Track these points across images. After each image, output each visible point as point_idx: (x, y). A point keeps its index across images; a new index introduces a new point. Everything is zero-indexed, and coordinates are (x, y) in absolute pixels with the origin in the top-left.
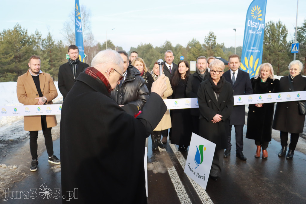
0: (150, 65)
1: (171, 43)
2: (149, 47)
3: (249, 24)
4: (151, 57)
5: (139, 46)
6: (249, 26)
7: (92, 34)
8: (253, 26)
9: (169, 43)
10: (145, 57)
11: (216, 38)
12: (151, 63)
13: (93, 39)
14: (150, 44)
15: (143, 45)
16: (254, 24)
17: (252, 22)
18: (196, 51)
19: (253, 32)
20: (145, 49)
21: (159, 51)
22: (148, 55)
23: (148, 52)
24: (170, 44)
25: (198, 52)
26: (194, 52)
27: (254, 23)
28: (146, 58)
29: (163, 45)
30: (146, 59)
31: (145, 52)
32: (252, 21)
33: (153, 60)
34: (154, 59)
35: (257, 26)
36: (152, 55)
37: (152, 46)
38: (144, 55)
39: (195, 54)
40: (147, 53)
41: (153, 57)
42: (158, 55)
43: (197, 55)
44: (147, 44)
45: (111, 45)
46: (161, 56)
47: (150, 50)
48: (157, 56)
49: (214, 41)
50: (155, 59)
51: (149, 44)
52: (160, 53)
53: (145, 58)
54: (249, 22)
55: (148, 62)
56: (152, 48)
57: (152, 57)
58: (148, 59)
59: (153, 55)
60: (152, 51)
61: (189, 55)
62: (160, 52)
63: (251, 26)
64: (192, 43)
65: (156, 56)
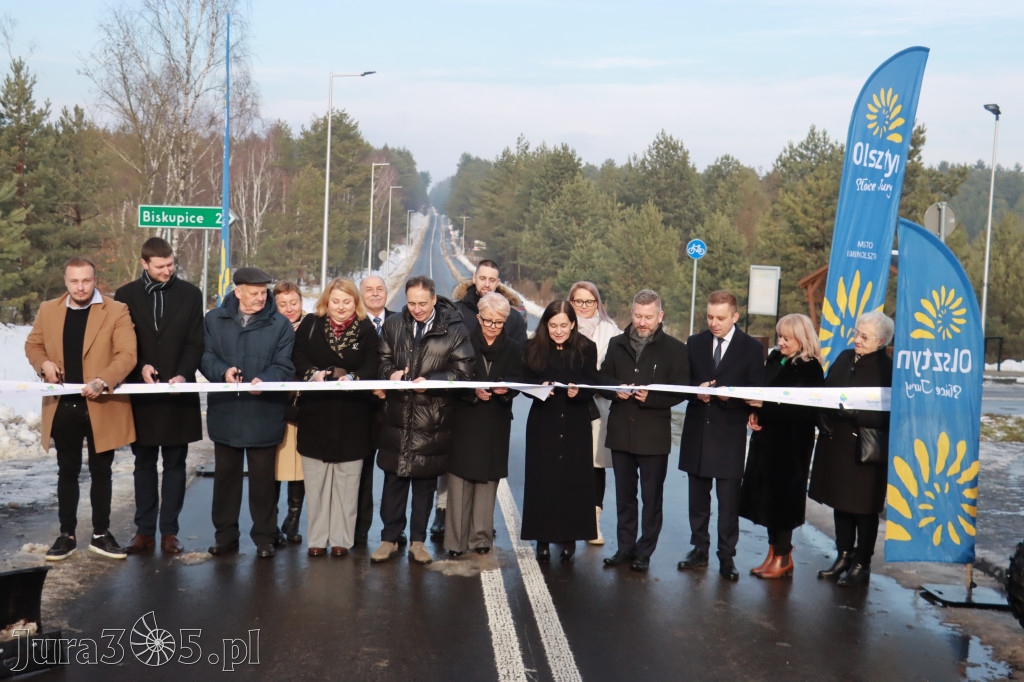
0: (562, 267)
1: (685, 148)
2: (561, 166)
3: (858, 159)
4: (570, 223)
5: (504, 155)
6: (858, 163)
7: (248, 83)
8: (872, 162)
9: (675, 148)
10: (536, 220)
11: (923, 141)
12: (566, 258)
13: (257, 115)
14: (565, 148)
15: (531, 150)
16: (874, 155)
17: (869, 151)
18: (810, 208)
19: (867, 187)
20: (536, 180)
21: (615, 194)
22: (550, 214)
23: (555, 193)
24: (680, 153)
25: (819, 214)
26: (798, 210)
27: (874, 152)
28: (538, 226)
29: (640, 157)
30: (539, 234)
31: (535, 191)
32: (868, 145)
33: (579, 243)
34: (583, 238)
35: (882, 163)
36: (575, 214)
37: (579, 164)
38: (529, 212)
39: (800, 222)
40: (543, 200)
41: (579, 225)
42: (607, 217)
43: (814, 230)
44: (550, 147)
45: (347, 143)
46: (623, 220)
47: (566, 186)
48: (603, 221)
49: (911, 155)
50: (590, 236)
51: (560, 148)
52: (619, 205)
53: (532, 228)
54: (859, 148)
55: (547, 249)
56: (579, 176)
57: (574, 227)
58: (548, 233)
59: (579, 217)
60: (576, 193)
61: (769, 225)
62: (620, 200)
63: (865, 164)
64: (802, 156)
65: (595, 222)
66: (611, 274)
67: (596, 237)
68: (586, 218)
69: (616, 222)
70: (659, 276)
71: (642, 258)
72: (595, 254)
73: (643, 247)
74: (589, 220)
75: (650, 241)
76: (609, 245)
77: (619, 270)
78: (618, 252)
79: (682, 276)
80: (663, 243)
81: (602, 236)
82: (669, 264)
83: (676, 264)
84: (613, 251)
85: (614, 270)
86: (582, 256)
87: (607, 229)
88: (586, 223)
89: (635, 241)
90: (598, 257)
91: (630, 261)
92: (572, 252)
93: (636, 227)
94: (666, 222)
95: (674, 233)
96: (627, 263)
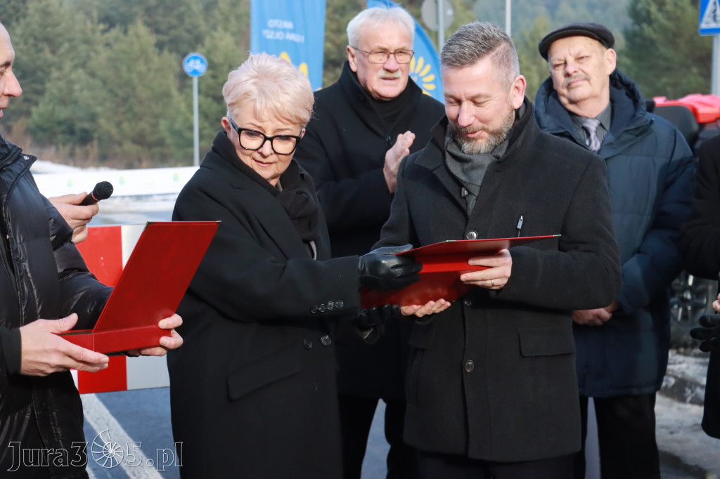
4: (41, 50)
33: (55, 74)
34: (60, 68)
36: (47, 40)
41: (53, 52)
42: (87, 42)
46: (108, 45)
48: (83, 48)
52: (101, 26)
57: (47, 55)
59: (54, 45)
62: (102, 20)
65: (73, 48)
66: (99, 109)
67: (75, 67)
68: (61, 44)
69: (100, 48)
70: (157, 109)
71: (134, 89)
72: (77, 87)
73: (134, 76)
74: (66, 45)
75: (142, 67)
76: (92, 75)
77: (108, 104)
78: (105, 82)
79: (183, 107)
80: (158, 70)
81: (83, 65)
82: (167, 95)
83: (175, 92)
84: (98, 82)
85: (101, 105)
86: (60, 90)
87: (88, 57)
88: (62, 50)
89: (124, 68)
90: (81, 90)
91: (120, 93)
92: (48, 85)
93: (124, 52)
94: (160, 46)
95: (169, 58)
96: (116, 95)
